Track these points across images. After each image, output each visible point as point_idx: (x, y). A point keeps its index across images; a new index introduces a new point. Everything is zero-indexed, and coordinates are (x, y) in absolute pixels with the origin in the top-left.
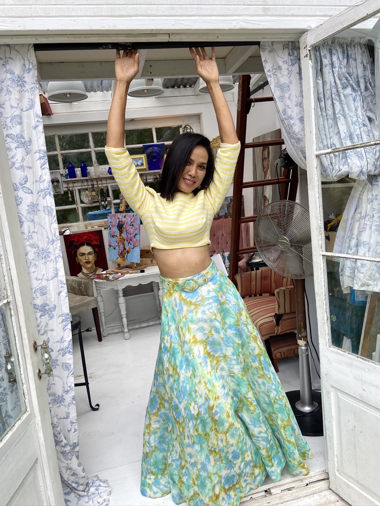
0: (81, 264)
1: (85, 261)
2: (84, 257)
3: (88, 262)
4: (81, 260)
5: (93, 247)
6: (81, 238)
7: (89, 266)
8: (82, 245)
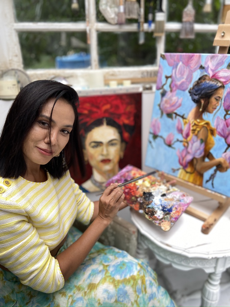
0: (93, 163)
1: (100, 158)
2: (99, 149)
3: (106, 161)
4: (92, 157)
5: (120, 129)
6: (98, 108)
7: (107, 167)
8: (98, 123)
